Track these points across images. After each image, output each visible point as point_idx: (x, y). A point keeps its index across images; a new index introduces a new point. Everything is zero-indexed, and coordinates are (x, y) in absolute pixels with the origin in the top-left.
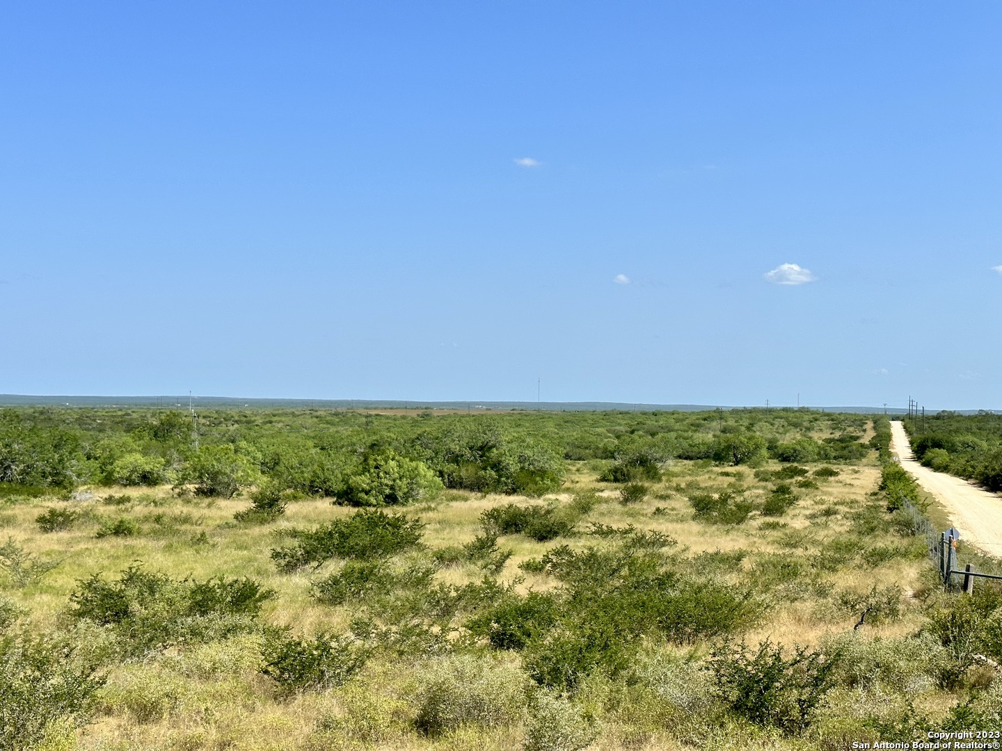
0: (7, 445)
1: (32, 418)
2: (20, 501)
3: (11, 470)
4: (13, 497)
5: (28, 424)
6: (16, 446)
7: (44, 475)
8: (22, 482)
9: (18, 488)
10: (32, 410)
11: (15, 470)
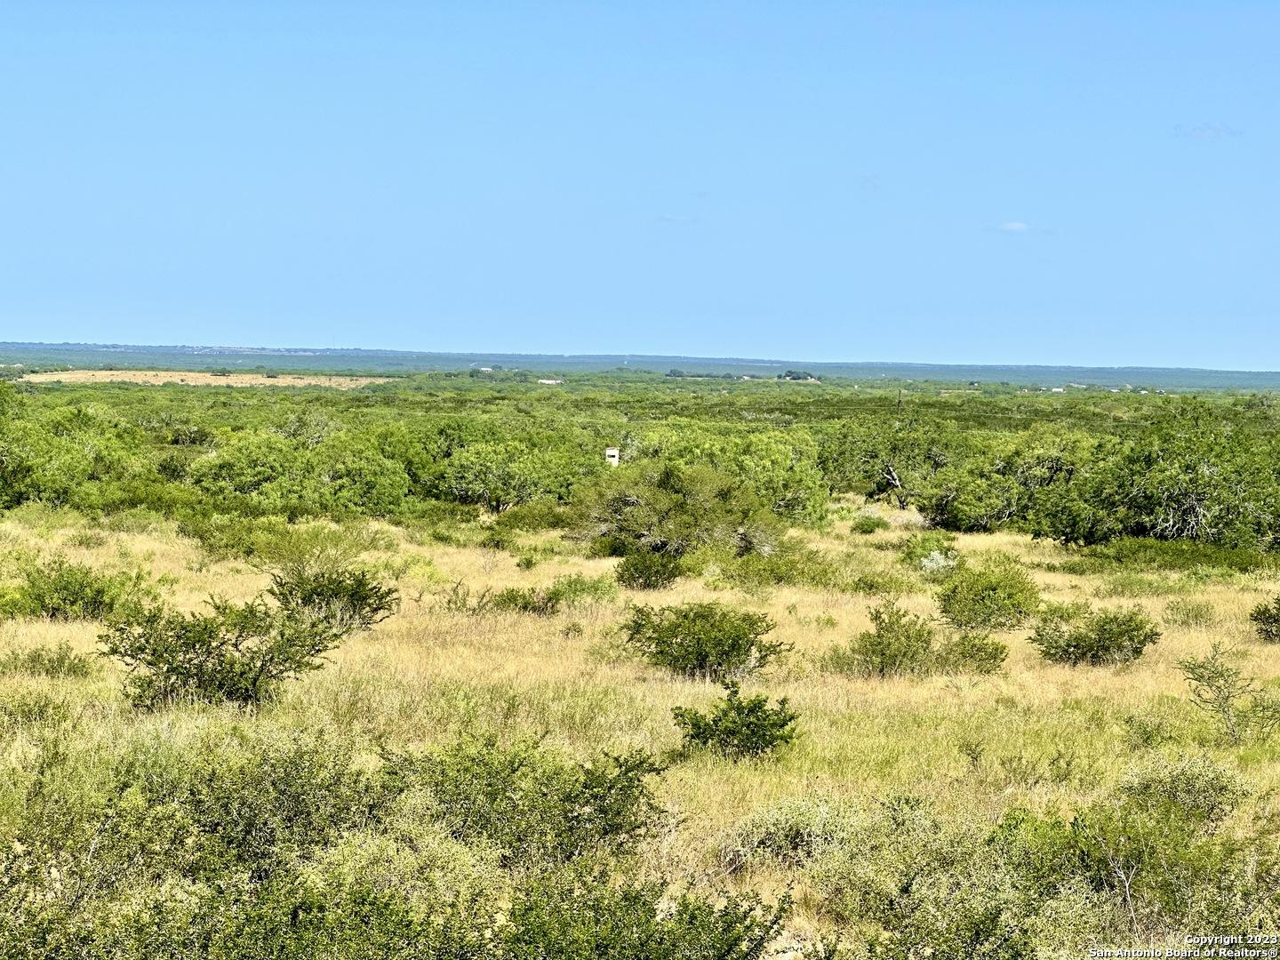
0: (1188, 467)
1: (1231, 415)
2: (1214, 578)
3: (1197, 516)
4: (1203, 569)
5: (1227, 429)
6: (1204, 470)
7: (1259, 529)
8: (1217, 541)
9: (1209, 552)
10: (1231, 400)
11: (1204, 516)
